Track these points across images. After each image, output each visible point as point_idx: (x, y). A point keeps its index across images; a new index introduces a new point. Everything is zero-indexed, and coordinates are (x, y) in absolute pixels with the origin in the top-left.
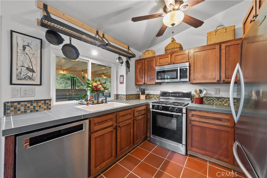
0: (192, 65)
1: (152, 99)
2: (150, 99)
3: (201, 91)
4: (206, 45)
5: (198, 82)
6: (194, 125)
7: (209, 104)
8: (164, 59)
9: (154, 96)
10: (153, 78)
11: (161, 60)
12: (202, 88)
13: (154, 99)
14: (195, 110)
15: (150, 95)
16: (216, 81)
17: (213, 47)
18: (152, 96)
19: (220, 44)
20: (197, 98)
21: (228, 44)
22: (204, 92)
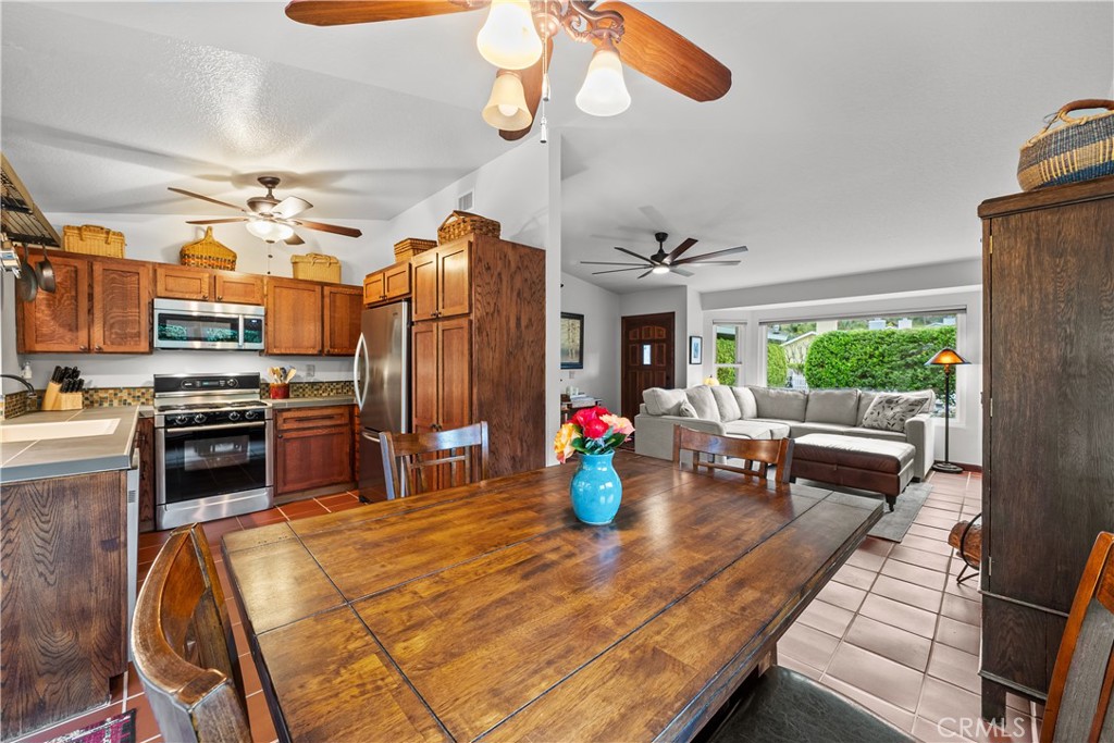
0: (270, 313)
1: (106, 405)
2: (96, 405)
3: (285, 372)
4: (292, 277)
5: (283, 351)
6: (287, 440)
7: (298, 396)
8: (183, 281)
9: (116, 394)
10: (139, 332)
11: (170, 280)
12: (285, 364)
13: (116, 403)
14: (289, 410)
15: (96, 390)
16: (316, 352)
17: (311, 287)
18: (103, 395)
19: (323, 285)
20: (279, 387)
21: (334, 290)
22: (292, 374)
